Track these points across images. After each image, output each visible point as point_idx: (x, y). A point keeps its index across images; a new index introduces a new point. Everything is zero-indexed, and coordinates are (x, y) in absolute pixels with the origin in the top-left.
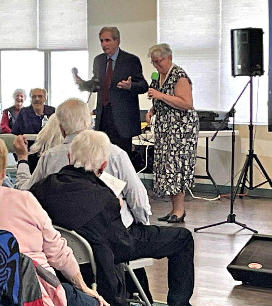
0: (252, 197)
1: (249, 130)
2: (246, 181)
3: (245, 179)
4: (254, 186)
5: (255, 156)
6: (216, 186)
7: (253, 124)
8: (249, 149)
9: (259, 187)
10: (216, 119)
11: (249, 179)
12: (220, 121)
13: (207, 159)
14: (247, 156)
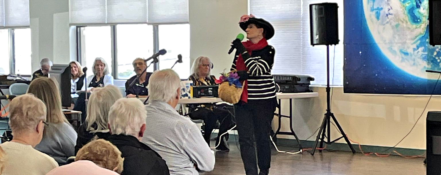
0: (330, 151)
1: (326, 92)
2: (325, 136)
3: (324, 135)
4: (331, 141)
5: (332, 115)
6: (299, 141)
7: (330, 86)
8: (327, 109)
9: (336, 142)
10: (298, 82)
11: (327, 135)
12: (301, 85)
13: (291, 117)
14: (325, 114)
